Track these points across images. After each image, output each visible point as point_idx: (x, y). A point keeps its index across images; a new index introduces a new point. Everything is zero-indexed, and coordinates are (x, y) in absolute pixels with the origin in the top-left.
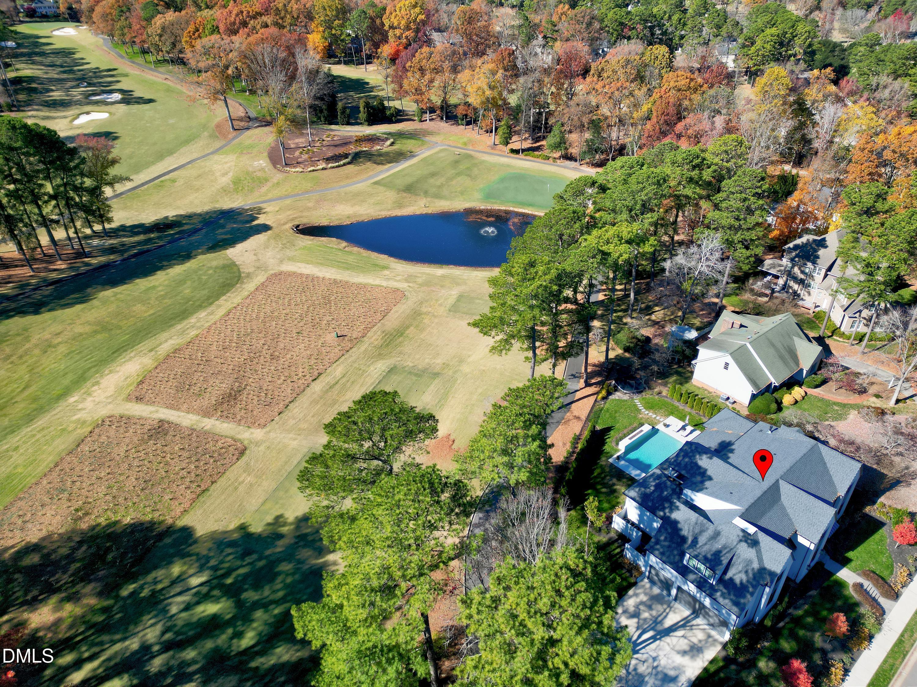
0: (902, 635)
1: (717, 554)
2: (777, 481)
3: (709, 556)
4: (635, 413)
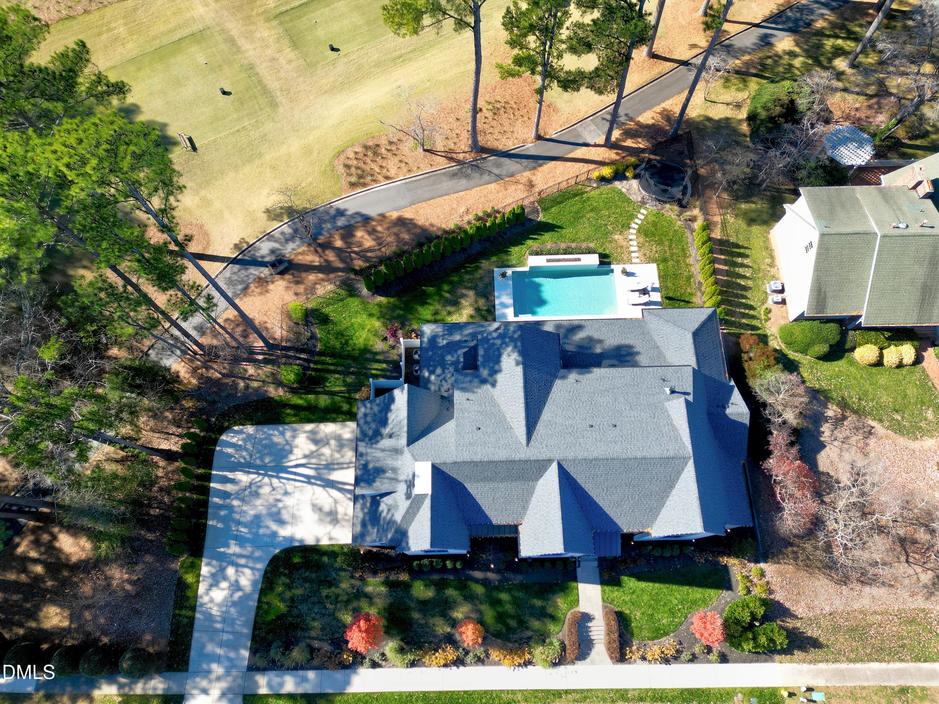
0: (567, 692)
1: (380, 471)
2: (550, 461)
3: (371, 466)
4: (614, 228)
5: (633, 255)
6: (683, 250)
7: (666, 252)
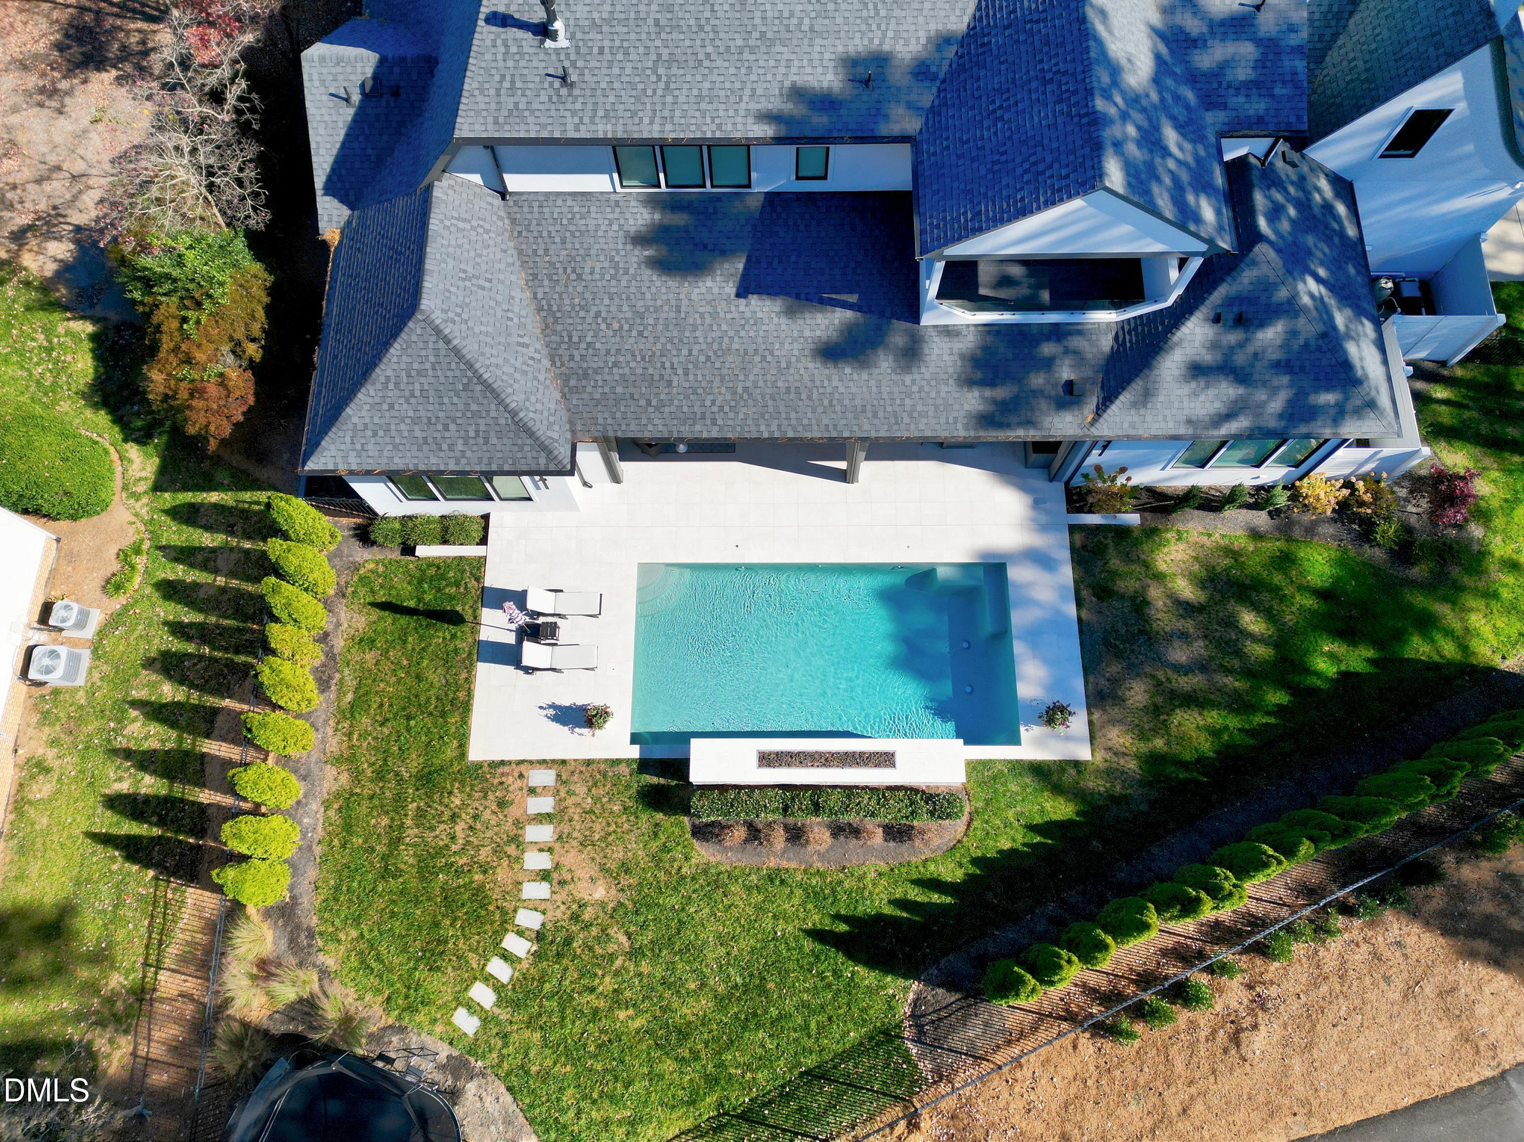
4: (604, 936)
5: (545, 804)
6: (348, 827)
7: (420, 814)
